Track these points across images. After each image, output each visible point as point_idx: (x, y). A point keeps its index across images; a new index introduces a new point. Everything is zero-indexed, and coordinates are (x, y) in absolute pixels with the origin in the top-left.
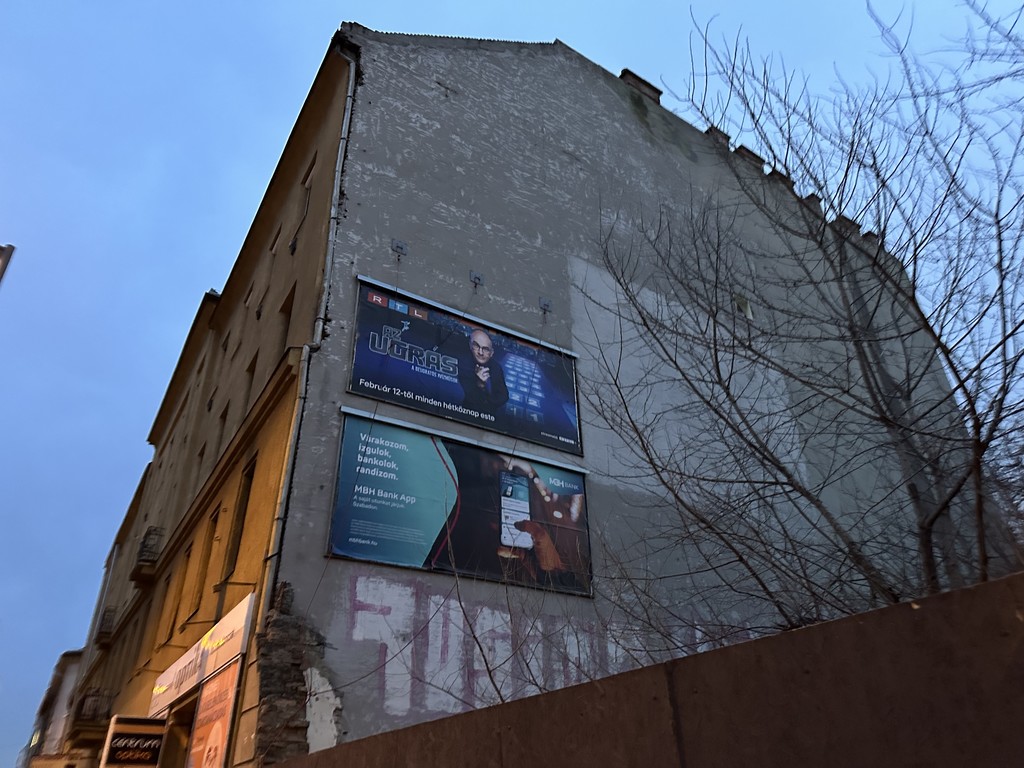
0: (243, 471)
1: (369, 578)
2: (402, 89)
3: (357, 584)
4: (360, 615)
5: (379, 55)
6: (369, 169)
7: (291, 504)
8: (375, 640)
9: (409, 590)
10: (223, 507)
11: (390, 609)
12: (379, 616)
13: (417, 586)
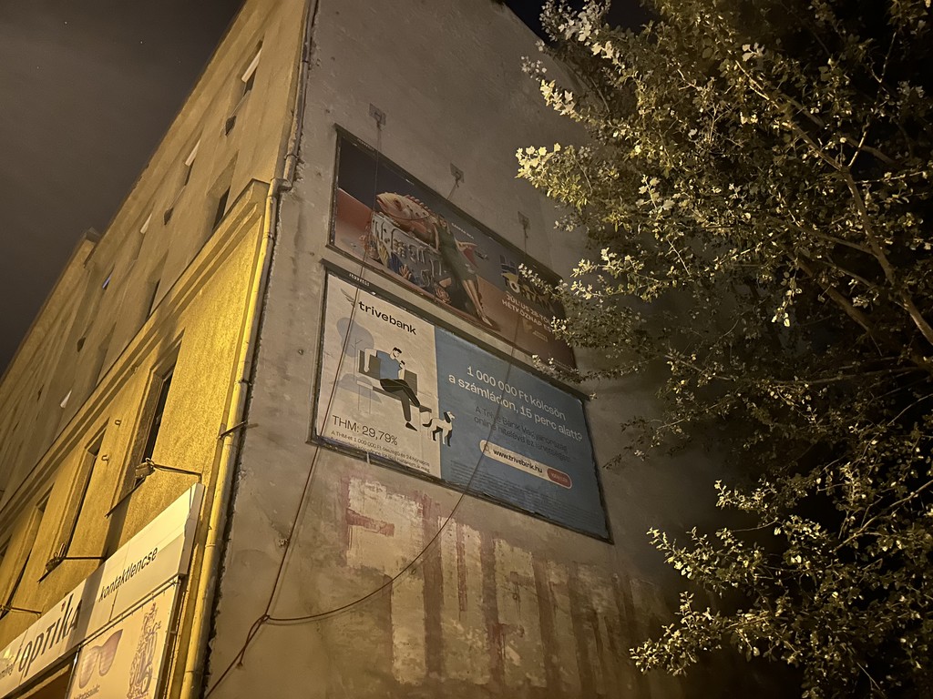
0: (151, 369)
1: (364, 482)
3: (350, 488)
4: (356, 531)
6: (342, 32)
7: (258, 367)
8: (376, 570)
9: (415, 506)
10: (112, 423)
11: (393, 526)
12: (379, 535)
13: (424, 501)
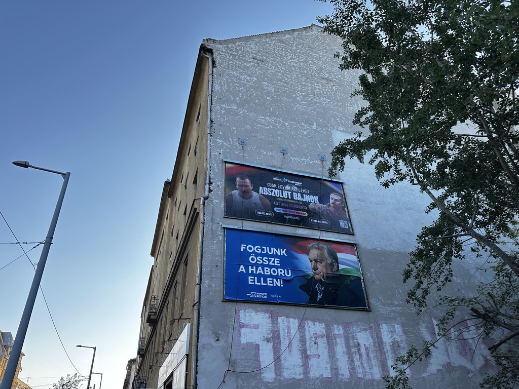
0: (184, 264)
1: (245, 310)
2: (235, 65)
3: (240, 314)
4: (243, 330)
5: (222, 51)
6: (224, 107)
7: (202, 277)
8: (252, 343)
10: (178, 282)
11: (258, 325)
12: (253, 330)
13: (271, 312)
